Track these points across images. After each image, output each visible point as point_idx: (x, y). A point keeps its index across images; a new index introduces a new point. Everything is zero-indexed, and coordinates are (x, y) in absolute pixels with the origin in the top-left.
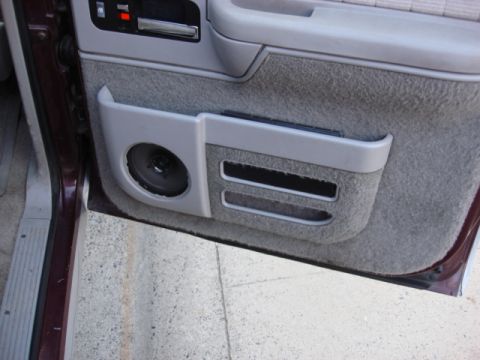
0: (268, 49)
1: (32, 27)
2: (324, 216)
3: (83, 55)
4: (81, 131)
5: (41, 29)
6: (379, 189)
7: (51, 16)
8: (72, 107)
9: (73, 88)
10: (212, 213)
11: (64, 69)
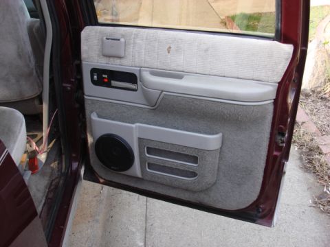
0: (164, 93)
1: (64, 85)
2: (194, 174)
3: (86, 97)
4: (83, 137)
5: (68, 86)
6: (219, 160)
7: (73, 80)
8: (79, 125)
9: (81, 115)
10: (142, 175)
11: (77, 106)
